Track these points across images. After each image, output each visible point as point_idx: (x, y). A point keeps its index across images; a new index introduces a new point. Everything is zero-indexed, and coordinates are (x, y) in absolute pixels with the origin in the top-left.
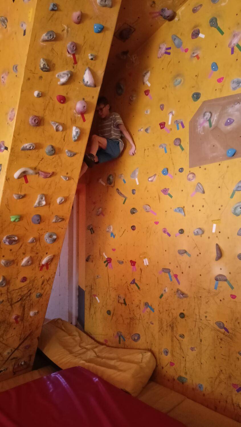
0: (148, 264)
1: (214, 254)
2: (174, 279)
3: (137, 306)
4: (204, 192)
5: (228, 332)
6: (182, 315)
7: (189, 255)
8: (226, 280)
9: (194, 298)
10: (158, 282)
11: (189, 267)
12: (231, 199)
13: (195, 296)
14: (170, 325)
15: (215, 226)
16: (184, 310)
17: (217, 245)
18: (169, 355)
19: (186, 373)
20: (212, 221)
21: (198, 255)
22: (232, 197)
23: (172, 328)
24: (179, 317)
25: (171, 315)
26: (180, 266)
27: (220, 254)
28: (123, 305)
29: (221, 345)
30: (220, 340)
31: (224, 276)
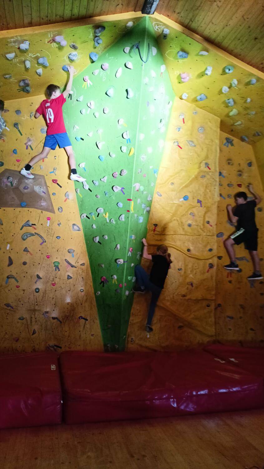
1: (7, 263)
4: (3, 224)
5: (13, 308)
8: (13, 278)
12: (21, 231)
17: (10, 257)
20: (8, 242)
22: (21, 229)
27: (11, 262)
29: (8, 317)
30: (7, 315)
31: (13, 275)
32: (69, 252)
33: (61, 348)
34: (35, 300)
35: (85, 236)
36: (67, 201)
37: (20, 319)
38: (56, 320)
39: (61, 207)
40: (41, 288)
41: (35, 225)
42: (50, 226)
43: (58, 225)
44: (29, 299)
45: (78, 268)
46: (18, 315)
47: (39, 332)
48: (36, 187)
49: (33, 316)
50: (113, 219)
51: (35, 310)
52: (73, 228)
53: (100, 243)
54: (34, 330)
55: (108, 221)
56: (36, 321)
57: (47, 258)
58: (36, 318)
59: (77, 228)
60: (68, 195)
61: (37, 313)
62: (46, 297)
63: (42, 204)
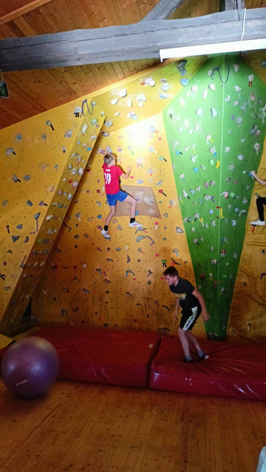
0: (86, 267)
1: (126, 260)
2: (103, 274)
3: (77, 292)
4: (122, 230)
5: (131, 296)
6: (107, 292)
7: (113, 261)
8: (131, 272)
9: (115, 282)
10: (93, 276)
11: (112, 267)
12: (136, 234)
13: (115, 281)
14: (100, 298)
15: (127, 246)
16: (108, 289)
17: (128, 255)
18: (99, 314)
19: (108, 321)
20: (126, 244)
21: (117, 261)
22: (136, 233)
23: (101, 300)
24: (105, 293)
25: (100, 293)
26: (107, 267)
27: (129, 260)
28: (67, 293)
29: (128, 303)
30: (127, 300)
31: (131, 270)
32: (174, 252)
33: (169, 330)
34: (148, 290)
35: (187, 237)
36: (171, 207)
37: (137, 304)
38: (165, 307)
39: (166, 213)
40: (152, 281)
41: (146, 229)
42: (157, 229)
43: (165, 228)
44: (143, 289)
45: (182, 265)
46: (135, 302)
47: (152, 317)
48: (145, 198)
49: (147, 303)
50: (206, 224)
51: (148, 299)
52: (177, 230)
53: (199, 244)
54: (148, 314)
55: (203, 226)
56: (149, 307)
57: (155, 256)
58: (149, 305)
59: (181, 231)
60: (172, 202)
61: (150, 301)
62: (156, 288)
63: (151, 212)
